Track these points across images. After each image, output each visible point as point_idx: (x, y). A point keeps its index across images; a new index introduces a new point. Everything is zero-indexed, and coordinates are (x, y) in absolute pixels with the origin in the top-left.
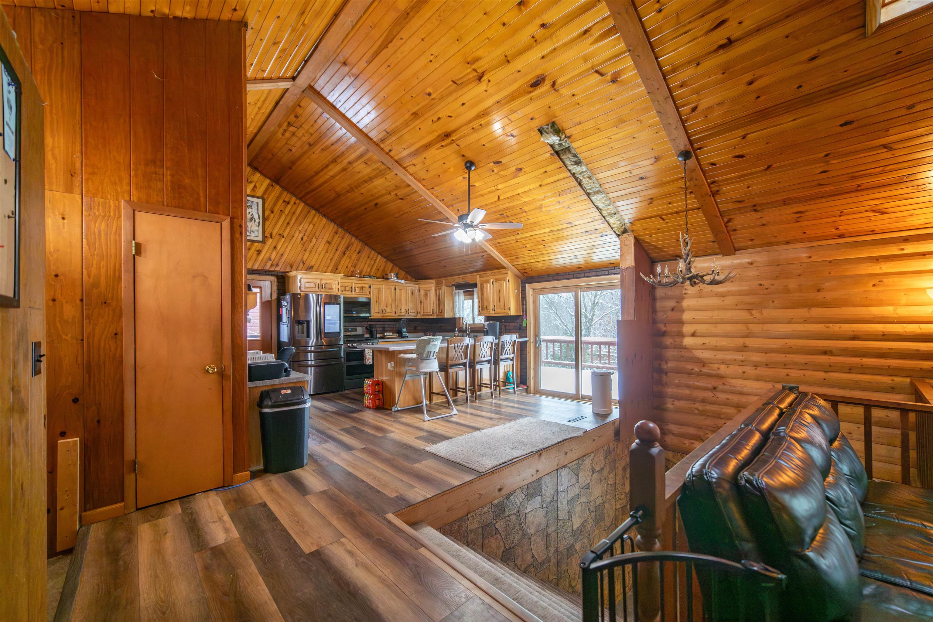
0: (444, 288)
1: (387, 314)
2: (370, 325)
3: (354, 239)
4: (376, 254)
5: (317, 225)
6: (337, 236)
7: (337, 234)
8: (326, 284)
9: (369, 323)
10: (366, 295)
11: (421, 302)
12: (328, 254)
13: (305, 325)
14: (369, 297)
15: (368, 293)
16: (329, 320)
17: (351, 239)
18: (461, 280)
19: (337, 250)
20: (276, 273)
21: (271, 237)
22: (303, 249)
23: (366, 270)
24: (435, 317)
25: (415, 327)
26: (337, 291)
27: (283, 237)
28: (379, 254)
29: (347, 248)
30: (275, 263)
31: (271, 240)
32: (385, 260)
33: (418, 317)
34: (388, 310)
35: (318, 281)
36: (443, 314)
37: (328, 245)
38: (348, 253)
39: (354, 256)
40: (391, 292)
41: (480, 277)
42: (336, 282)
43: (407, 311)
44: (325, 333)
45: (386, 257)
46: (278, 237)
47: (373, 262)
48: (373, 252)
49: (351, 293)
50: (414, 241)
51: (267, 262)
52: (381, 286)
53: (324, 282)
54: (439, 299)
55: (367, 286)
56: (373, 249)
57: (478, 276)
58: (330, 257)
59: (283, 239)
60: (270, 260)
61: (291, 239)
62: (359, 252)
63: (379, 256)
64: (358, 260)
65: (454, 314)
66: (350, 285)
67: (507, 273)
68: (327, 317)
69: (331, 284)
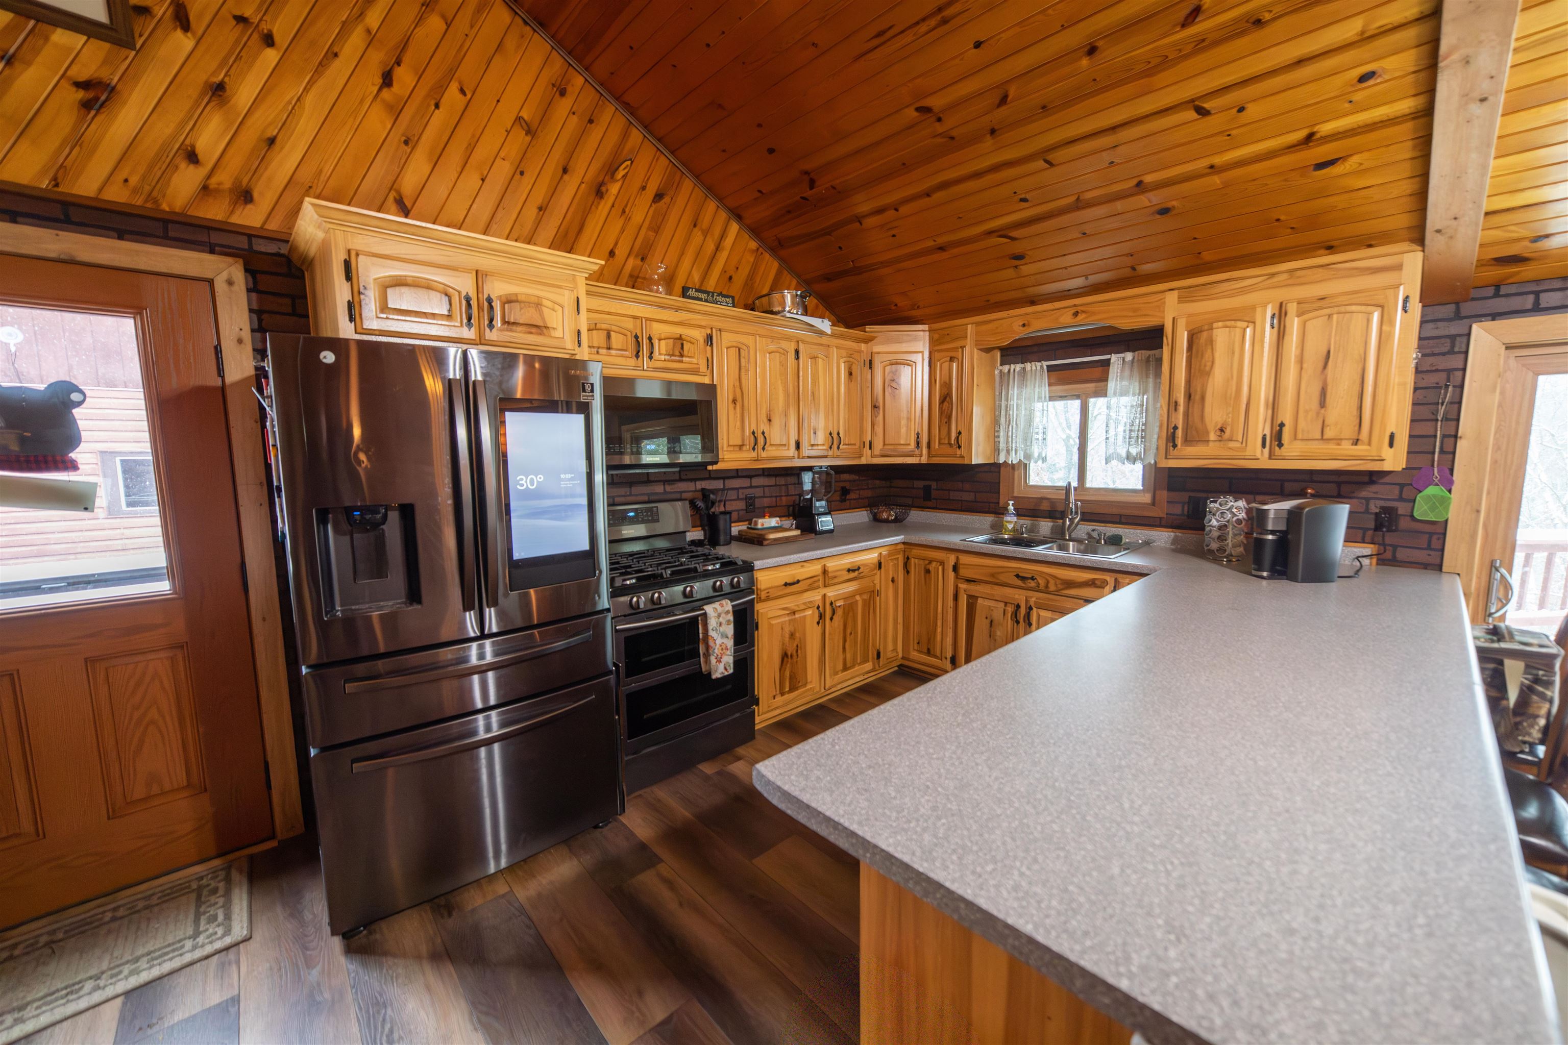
0: (971, 355)
1: (771, 452)
2: (705, 494)
3: (636, 136)
4: (723, 215)
5: (462, 23)
6: (564, 106)
7: (563, 93)
8: (509, 301)
9: (701, 485)
10: (695, 372)
11: (875, 407)
12: (528, 180)
13: (392, 529)
14: (707, 380)
15: (703, 368)
16: (528, 495)
17: (625, 135)
18: (1066, 318)
19: (565, 171)
20: (243, 243)
21: (182, 20)
22: (397, 136)
23: (689, 272)
24: (924, 460)
25: (845, 492)
26: (569, 343)
27: (269, 40)
28: (737, 215)
29: (611, 170)
30: (224, 179)
31: (183, 42)
32: (753, 245)
33: (863, 461)
34: (776, 435)
35: (466, 285)
36: (963, 451)
37: (520, 137)
38: (614, 189)
39: (641, 212)
40: (783, 365)
41: (1181, 300)
42: (567, 299)
43: (834, 440)
44: (515, 565)
45: (755, 231)
46: (229, 34)
47: (710, 246)
48: (712, 205)
49: (632, 362)
50: (936, 102)
51: (172, 167)
52: (749, 340)
53: (497, 289)
54: (946, 398)
55: (698, 335)
56: (712, 190)
57: (1171, 299)
58: (539, 197)
59: (271, 56)
60: (192, 157)
61: (322, 66)
62: (659, 197)
63: (734, 227)
64: (656, 229)
65: (997, 451)
66: (629, 324)
67: (1399, 267)
68: (520, 482)
69: (538, 305)
